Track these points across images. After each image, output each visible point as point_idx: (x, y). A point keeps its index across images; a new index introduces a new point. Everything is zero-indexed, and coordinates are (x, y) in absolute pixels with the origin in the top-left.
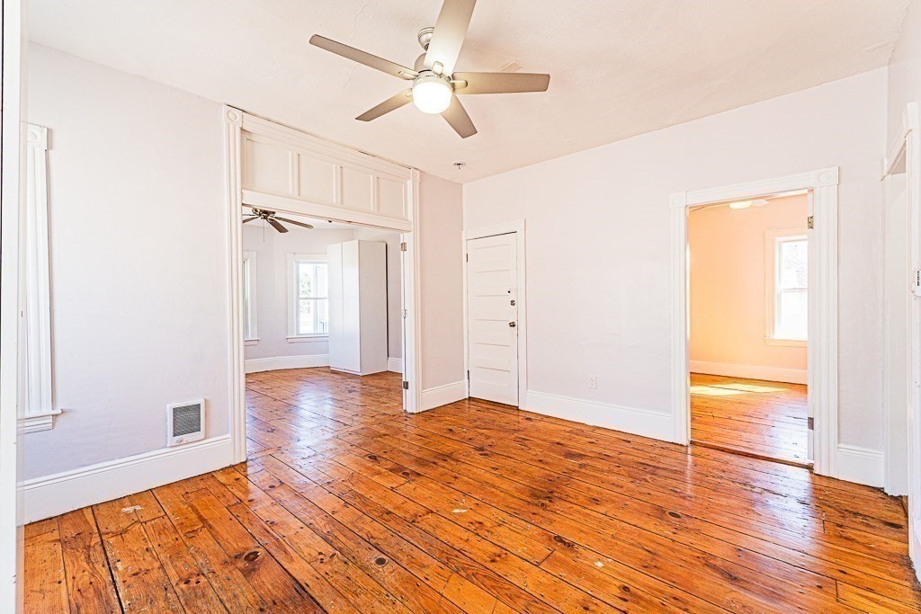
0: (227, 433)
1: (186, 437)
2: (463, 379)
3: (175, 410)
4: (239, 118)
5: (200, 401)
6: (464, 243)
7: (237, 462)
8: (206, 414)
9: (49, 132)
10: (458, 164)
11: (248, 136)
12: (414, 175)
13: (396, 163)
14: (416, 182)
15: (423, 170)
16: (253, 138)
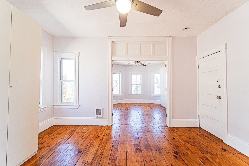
0: (107, 117)
1: (99, 116)
2: (197, 118)
3: (97, 109)
4: (111, 39)
5: (101, 108)
6: (197, 60)
7: (109, 125)
8: (103, 112)
9: (79, 53)
10: (185, 29)
11: (114, 43)
12: (169, 39)
13: (161, 37)
14: (170, 41)
15: (173, 36)
16: (115, 43)
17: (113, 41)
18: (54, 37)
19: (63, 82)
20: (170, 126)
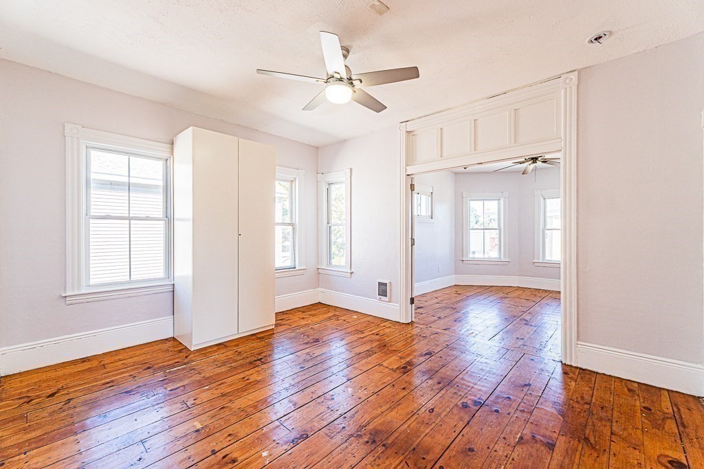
1: (383, 298)
3: (379, 284)
4: (404, 127)
5: (388, 282)
8: (391, 290)
9: (351, 169)
10: (596, 39)
11: (412, 134)
12: (567, 81)
13: (536, 83)
14: (571, 87)
15: (580, 67)
16: (415, 133)
17: (408, 130)
18: (317, 148)
19: (333, 228)
20: (568, 363)
